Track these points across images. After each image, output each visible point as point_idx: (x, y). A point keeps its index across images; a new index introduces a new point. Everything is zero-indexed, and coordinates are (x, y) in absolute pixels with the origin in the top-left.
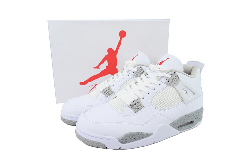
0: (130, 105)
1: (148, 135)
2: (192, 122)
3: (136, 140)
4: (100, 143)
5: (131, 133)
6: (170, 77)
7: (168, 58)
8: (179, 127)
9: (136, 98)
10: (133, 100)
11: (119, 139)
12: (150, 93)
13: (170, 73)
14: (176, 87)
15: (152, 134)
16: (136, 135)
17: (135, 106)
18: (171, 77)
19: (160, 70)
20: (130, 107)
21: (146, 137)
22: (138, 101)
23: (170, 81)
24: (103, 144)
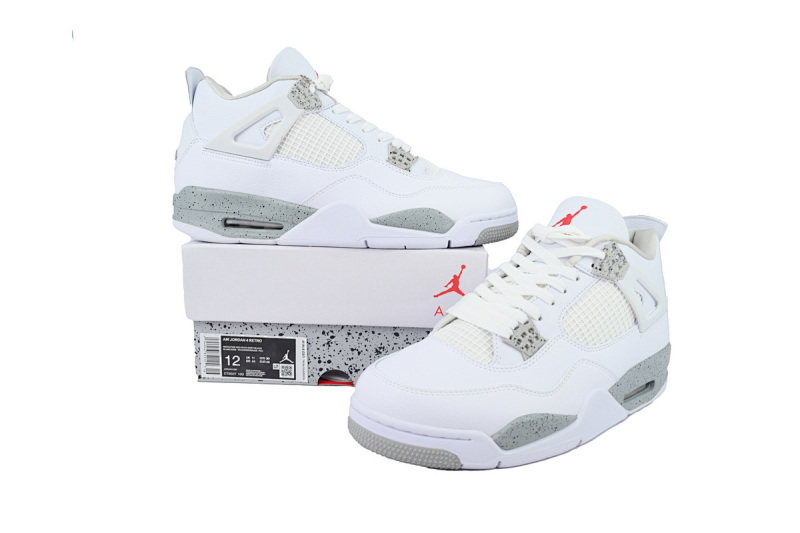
0: (508, 337)
1: (568, 420)
2: (650, 385)
3: (540, 437)
4: (445, 451)
5: (528, 419)
6: (602, 255)
7: (584, 207)
8: (627, 398)
9: (524, 319)
10: (516, 325)
11: (496, 437)
12: (556, 303)
13: (602, 246)
14: (620, 283)
15: (575, 418)
16: (540, 423)
17: (525, 341)
18: (606, 256)
19: (570, 240)
20: (509, 345)
21: (563, 427)
22: (528, 326)
23: (606, 267)
24: (453, 455)
